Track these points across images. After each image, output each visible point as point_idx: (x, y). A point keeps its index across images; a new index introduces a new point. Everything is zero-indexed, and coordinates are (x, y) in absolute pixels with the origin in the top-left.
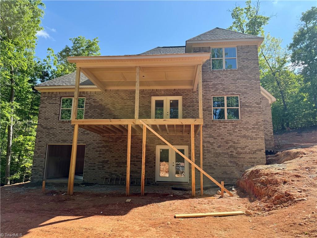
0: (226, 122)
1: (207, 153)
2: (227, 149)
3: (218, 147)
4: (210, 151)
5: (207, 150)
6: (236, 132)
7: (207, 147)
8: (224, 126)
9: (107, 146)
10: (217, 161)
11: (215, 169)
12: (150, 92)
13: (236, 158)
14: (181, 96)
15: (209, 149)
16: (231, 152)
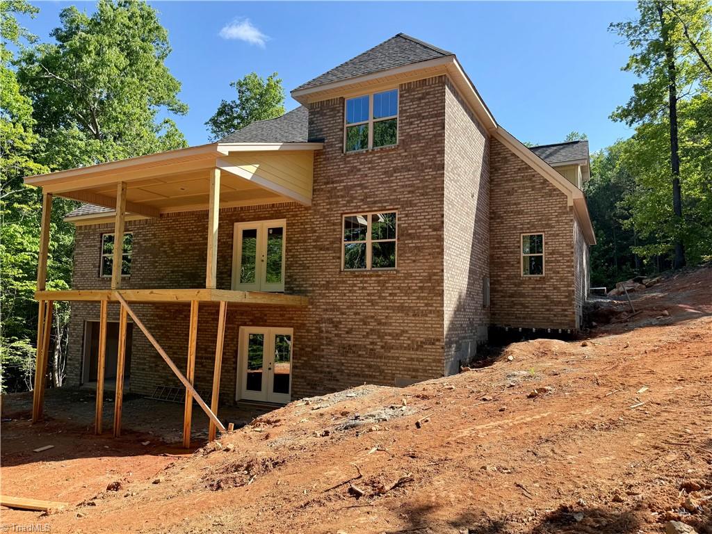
0: (366, 276)
1: (327, 345)
2: (364, 337)
3: (347, 333)
4: (331, 341)
5: (327, 338)
6: (385, 298)
7: (327, 332)
8: (362, 285)
9: (162, 326)
10: (343, 364)
11: (337, 380)
12: (230, 213)
13: (381, 358)
14: (285, 219)
15: (330, 335)
16: (372, 343)
